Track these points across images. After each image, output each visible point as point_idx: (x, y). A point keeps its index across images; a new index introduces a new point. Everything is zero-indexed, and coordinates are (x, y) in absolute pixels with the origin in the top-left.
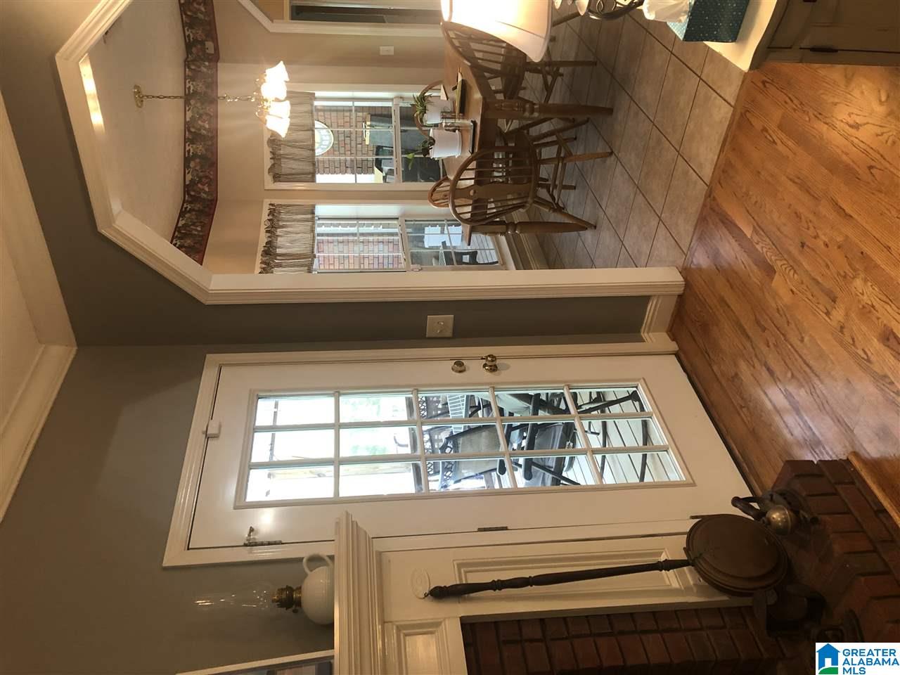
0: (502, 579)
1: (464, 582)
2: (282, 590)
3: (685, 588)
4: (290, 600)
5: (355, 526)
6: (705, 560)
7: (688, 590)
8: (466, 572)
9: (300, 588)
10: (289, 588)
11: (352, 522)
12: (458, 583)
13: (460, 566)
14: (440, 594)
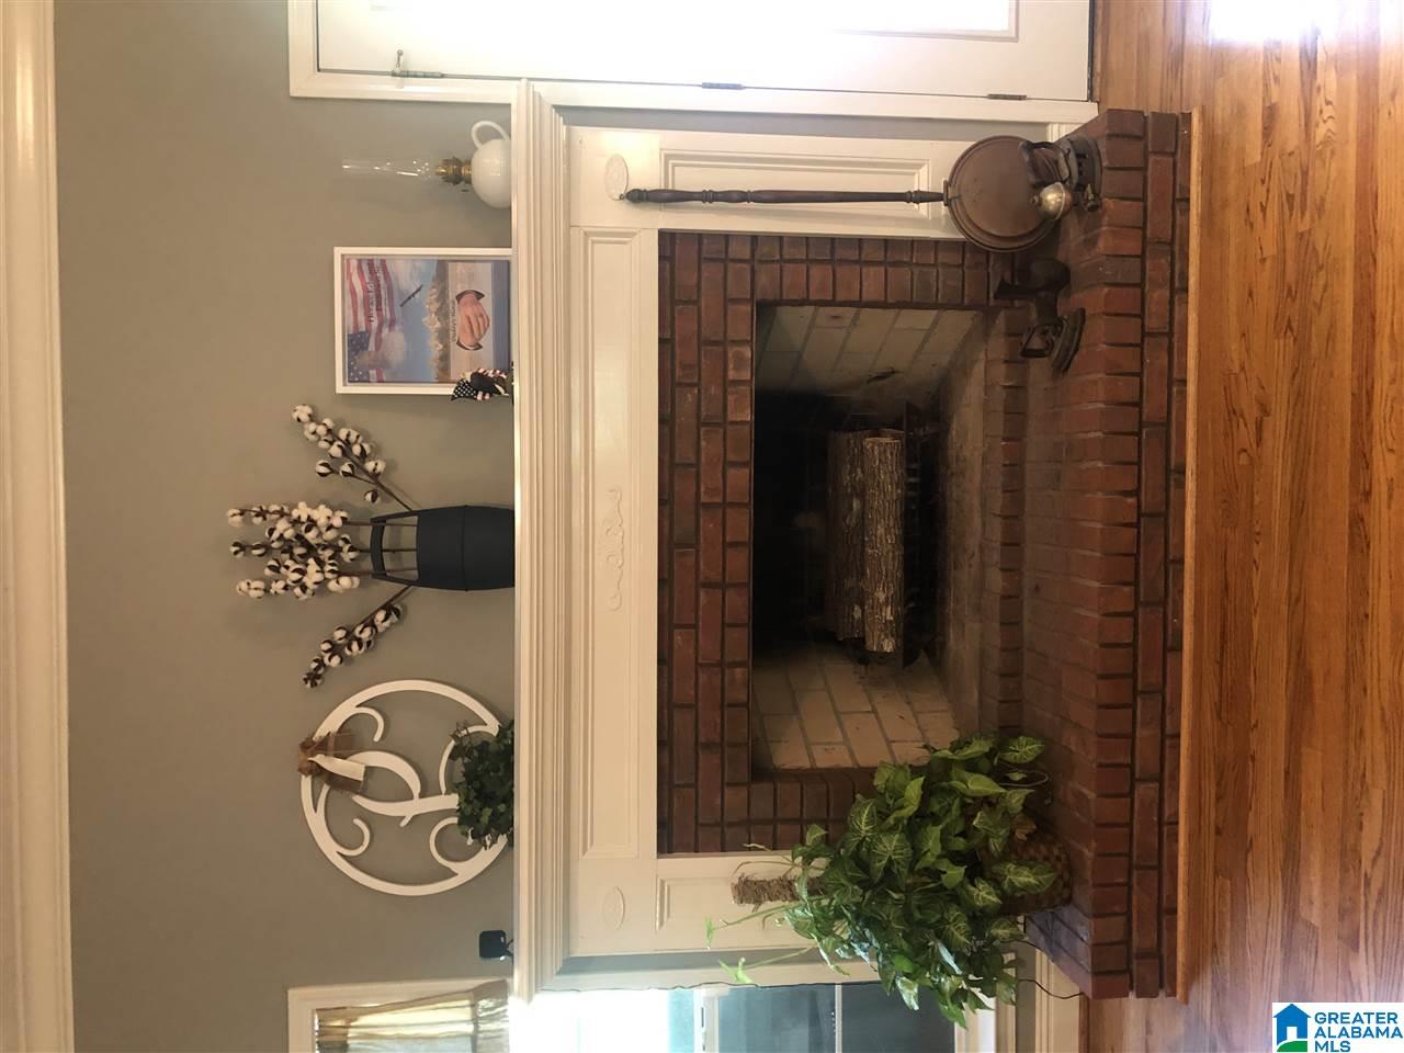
0: (715, 190)
1: (670, 188)
2: (447, 163)
3: (933, 219)
4: (457, 175)
5: (537, 98)
6: (962, 204)
7: (936, 221)
8: (674, 166)
9: (469, 162)
10: (457, 162)
11: (534, 92)
12: (663, 188)
13: (668, 157)
14: (638, 197)
